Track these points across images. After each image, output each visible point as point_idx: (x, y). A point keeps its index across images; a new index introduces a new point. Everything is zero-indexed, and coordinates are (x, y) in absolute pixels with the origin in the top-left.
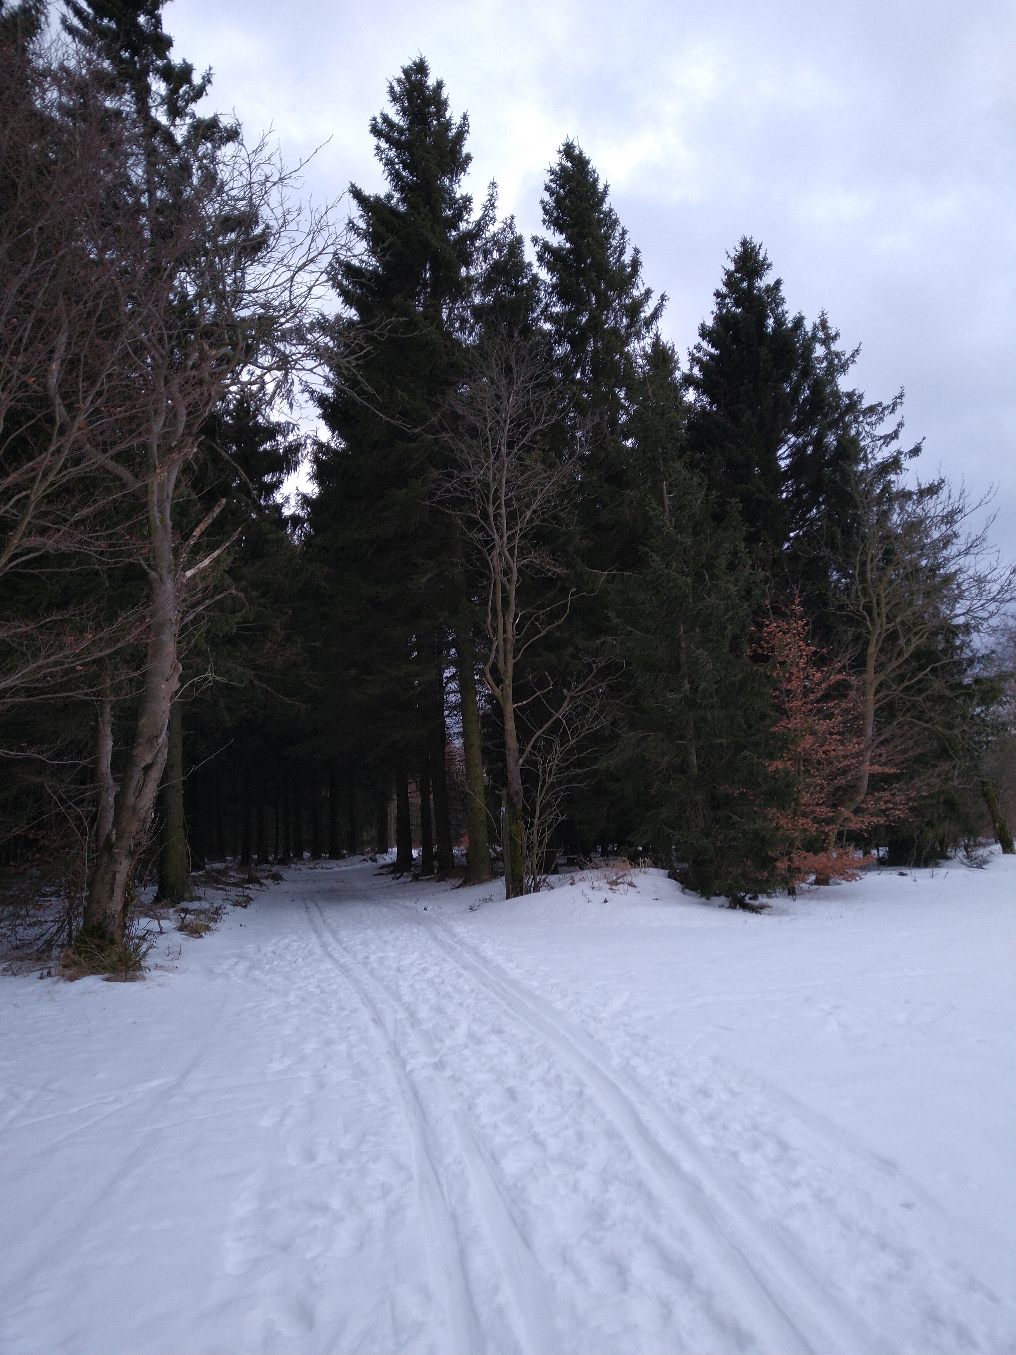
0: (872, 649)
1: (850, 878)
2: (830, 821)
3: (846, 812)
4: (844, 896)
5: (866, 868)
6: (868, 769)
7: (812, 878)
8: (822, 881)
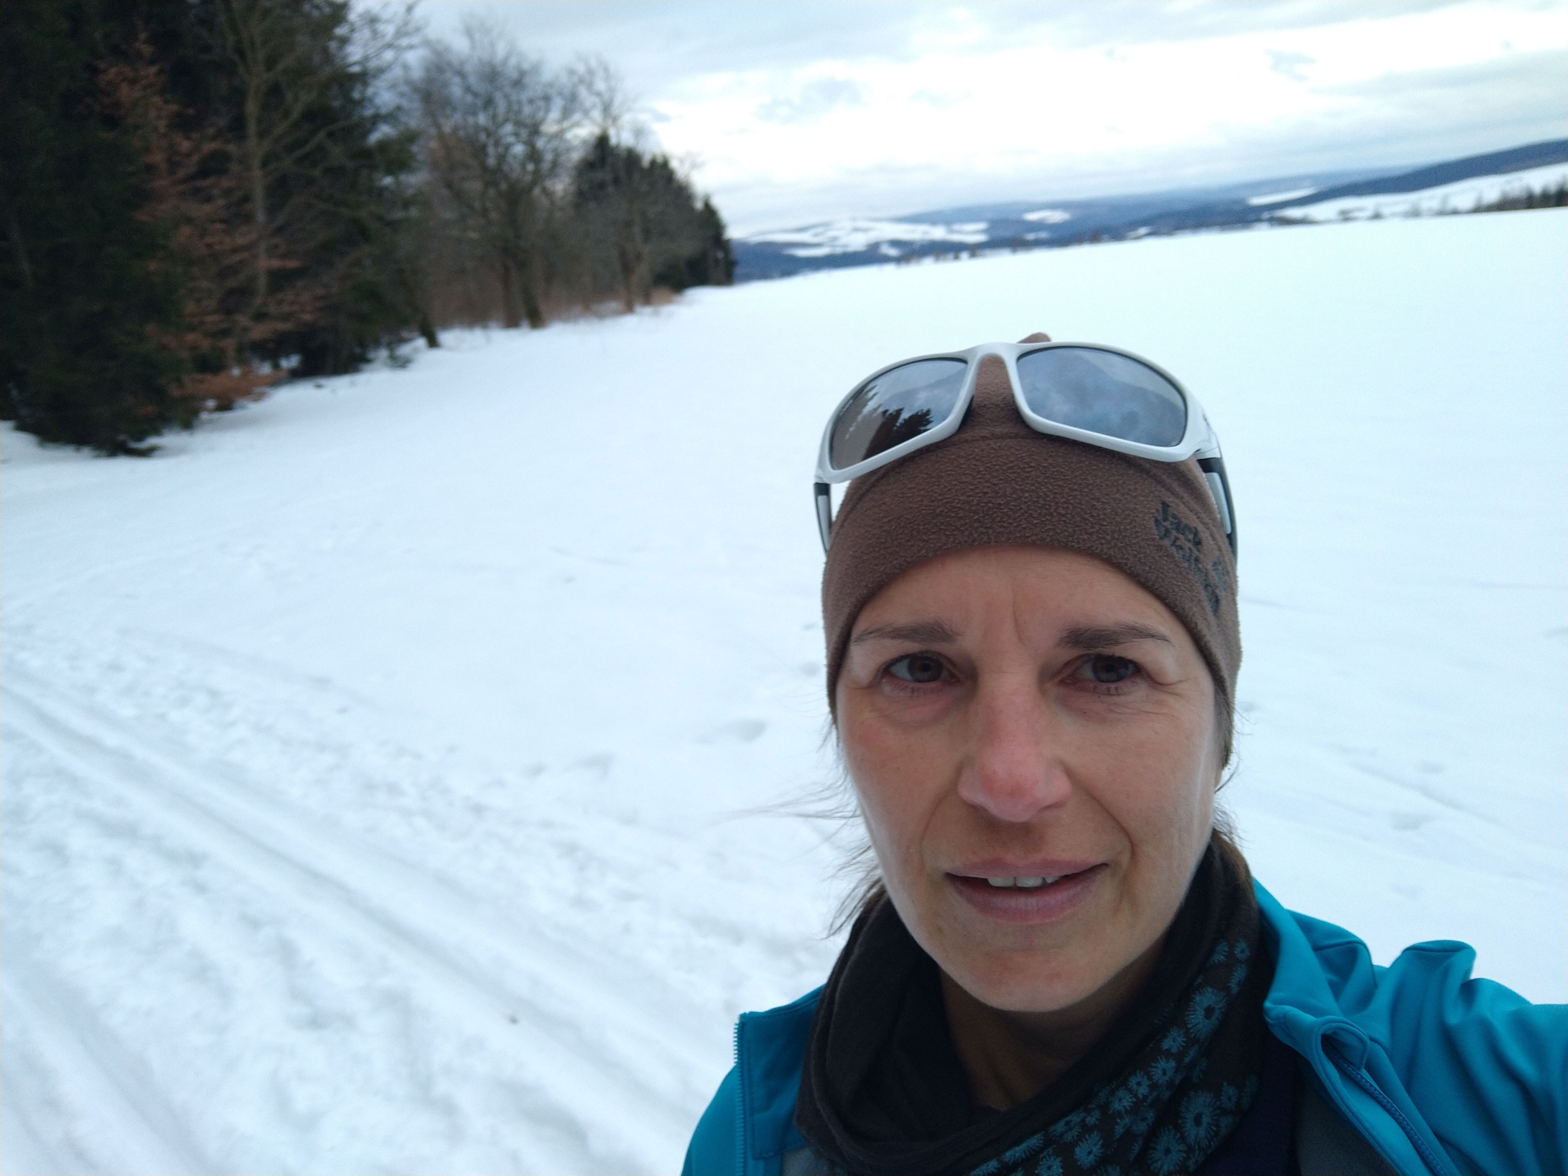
0: (252, 108)
1: (259, 397)
2: (225, 333)
3: (243, 320)
4: (253, 422)
5: (276, 382)
6: (265, 263)
7: (211, 403)
8: (225, 406)
